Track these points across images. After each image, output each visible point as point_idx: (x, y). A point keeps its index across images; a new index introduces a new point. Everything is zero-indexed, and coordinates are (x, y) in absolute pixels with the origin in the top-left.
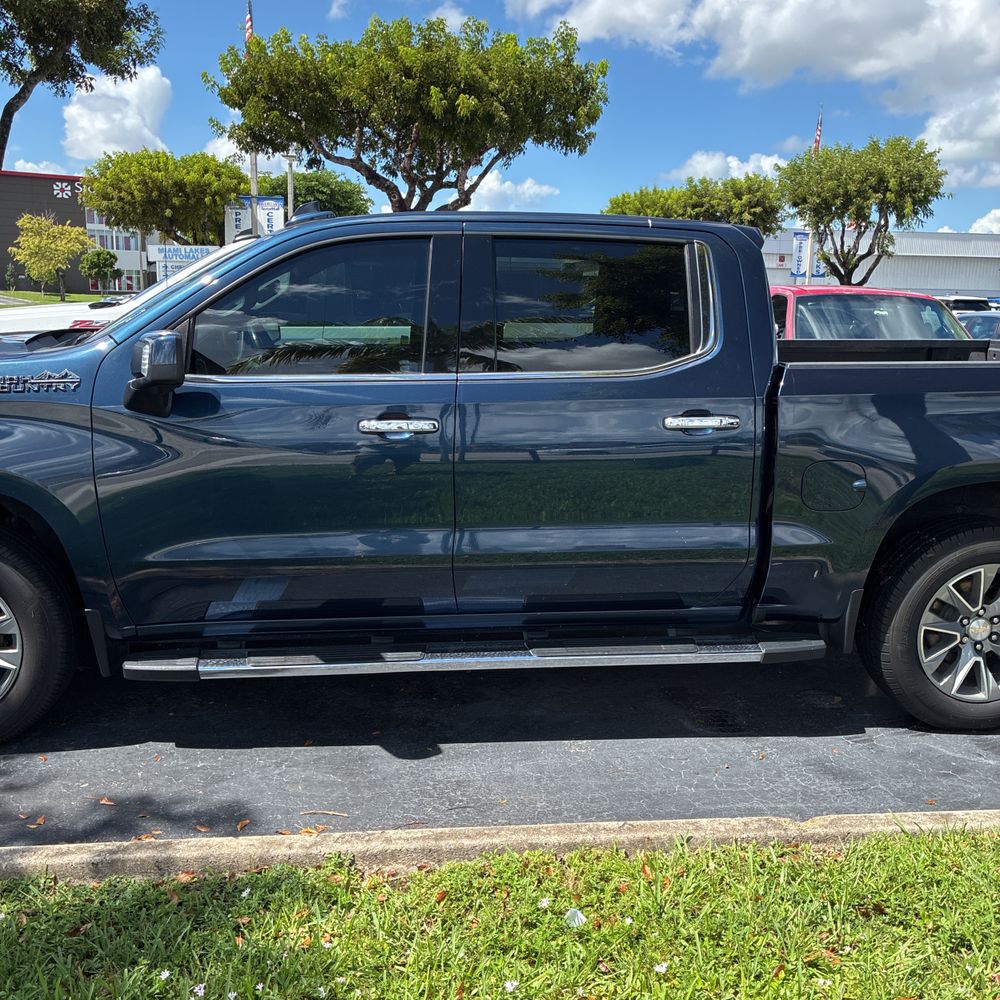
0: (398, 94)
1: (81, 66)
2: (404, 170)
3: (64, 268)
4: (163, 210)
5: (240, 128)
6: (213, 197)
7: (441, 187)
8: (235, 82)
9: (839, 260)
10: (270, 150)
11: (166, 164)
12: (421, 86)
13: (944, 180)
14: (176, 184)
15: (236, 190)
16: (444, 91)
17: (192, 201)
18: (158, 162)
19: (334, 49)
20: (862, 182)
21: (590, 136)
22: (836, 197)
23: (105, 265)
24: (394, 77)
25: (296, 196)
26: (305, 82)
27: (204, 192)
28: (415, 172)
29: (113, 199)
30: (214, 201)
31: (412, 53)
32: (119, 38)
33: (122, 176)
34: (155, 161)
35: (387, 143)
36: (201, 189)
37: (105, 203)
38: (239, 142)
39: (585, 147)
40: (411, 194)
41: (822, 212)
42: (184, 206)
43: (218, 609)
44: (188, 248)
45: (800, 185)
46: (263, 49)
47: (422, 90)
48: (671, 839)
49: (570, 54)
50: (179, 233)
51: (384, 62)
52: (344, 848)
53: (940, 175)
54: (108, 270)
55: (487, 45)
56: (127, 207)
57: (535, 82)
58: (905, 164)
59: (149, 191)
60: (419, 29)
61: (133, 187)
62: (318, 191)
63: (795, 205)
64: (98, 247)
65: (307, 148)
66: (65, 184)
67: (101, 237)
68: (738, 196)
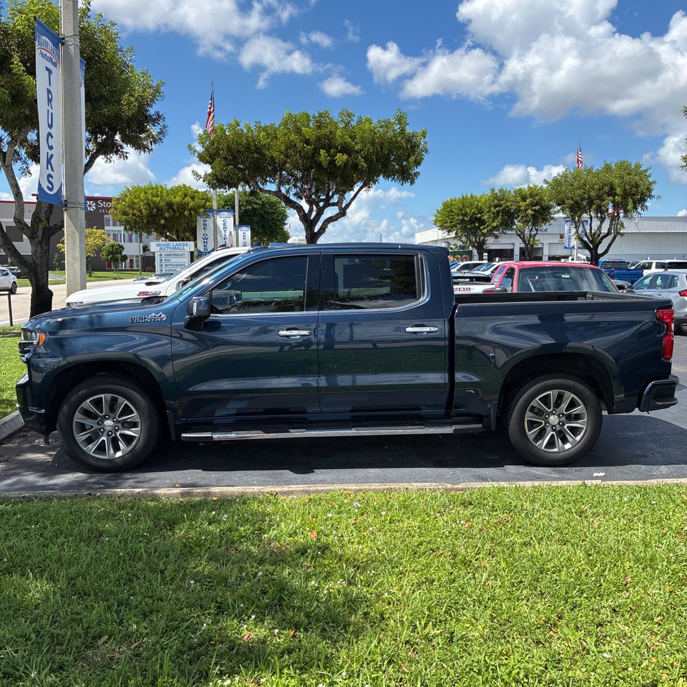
0: (302, 155)
1: (121, 146)
2: (306, 197)
3: (92, 255)
4: (159, 220)
5: (209, 175)
6: (190, 211)
7: (328, 206)
8: (207, 149)
9: (588, 239)
10: (227, 187)
11: (161, 192)
12: (315, 149)
13: (654, 187)
14: (167, 204)
15: (204, 206)
16: (328, 152)
17: (177, 214)
18: (157, 191)
19: (265, 129)
20: (600, 190)
21: (417, 174)
22: (583, 199)
23: (117, 253)
24: (300, 145)
25: (240, 206)
26: (248, 148)
27: (184, 209)
28: (313, 196)
29: (129, 215)
30: (191, 214)
31: (309, 131)
32: (143, 130)
33: (135, 201)
34: (155, 191)
35: (296, 180)
36: (183, 206)
37: (124, 217)
38: (209, 183)
39: (414, 180)
40: (311, 210)
41: (576, 210)
42: (172, 218)
43: (219, 413)
44: (175, 243)
45: (560, 193)
46: (223, 131)
47: (316, 152)
48: (400, 488)
49: (403, 127)
50: (168, 234)
51: (293, 137)
52: (273, 490)
53: (651, 184)
54: (118, 256)
55: (354, 123)
56: (138, 219)
57: (382, 144)
58: (627, 178)
59: (151, 209)
60: (314, 117)
61: (142, 207)
62: (254, 202)
63: (559, 205)
64: (112, 242)
65: (249, 185)
66: (92, 202)
67: (114, 235)
68: (524, 199)
